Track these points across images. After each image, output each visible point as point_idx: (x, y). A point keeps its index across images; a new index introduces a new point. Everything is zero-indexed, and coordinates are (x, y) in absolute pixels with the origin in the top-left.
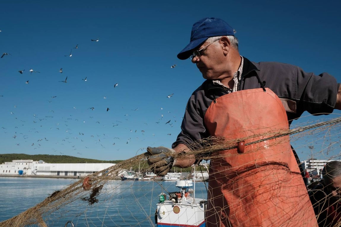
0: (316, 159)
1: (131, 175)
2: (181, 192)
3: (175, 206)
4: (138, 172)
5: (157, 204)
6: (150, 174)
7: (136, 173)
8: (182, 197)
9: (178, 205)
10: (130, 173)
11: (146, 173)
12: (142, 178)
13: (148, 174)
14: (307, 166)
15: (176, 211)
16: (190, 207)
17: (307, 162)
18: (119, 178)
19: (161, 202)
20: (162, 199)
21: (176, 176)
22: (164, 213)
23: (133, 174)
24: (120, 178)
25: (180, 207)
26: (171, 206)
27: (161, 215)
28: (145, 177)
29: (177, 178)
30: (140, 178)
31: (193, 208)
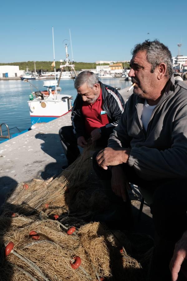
0: (182, 56)
1: (29, 75)
2: (48, 90)
3: (42, 102)
4: (34, 72)
5: (28, 102)
6: (45, 74)
7: (33, 73)
8: (49, 94)
9: (44, 101)
10: (28, 73)
11: (42, 73)
12: (38, 78)
13: (43, 73)
14: (175, 62)
15: (44, 105)
16: (54, 102)
17: (175, 58)
18: (18, 78)
19: (31, 100)
20: (31, 97)
21: (67, 74)
22: (34, 108)
23: (30, 74)
24: (20, 78)
25: (46, 103)
26: (39, 102)
27: (32, 110)
28: (41, 77)
29: (68, 76)
30: (37, 78)
31: (55, 103)
